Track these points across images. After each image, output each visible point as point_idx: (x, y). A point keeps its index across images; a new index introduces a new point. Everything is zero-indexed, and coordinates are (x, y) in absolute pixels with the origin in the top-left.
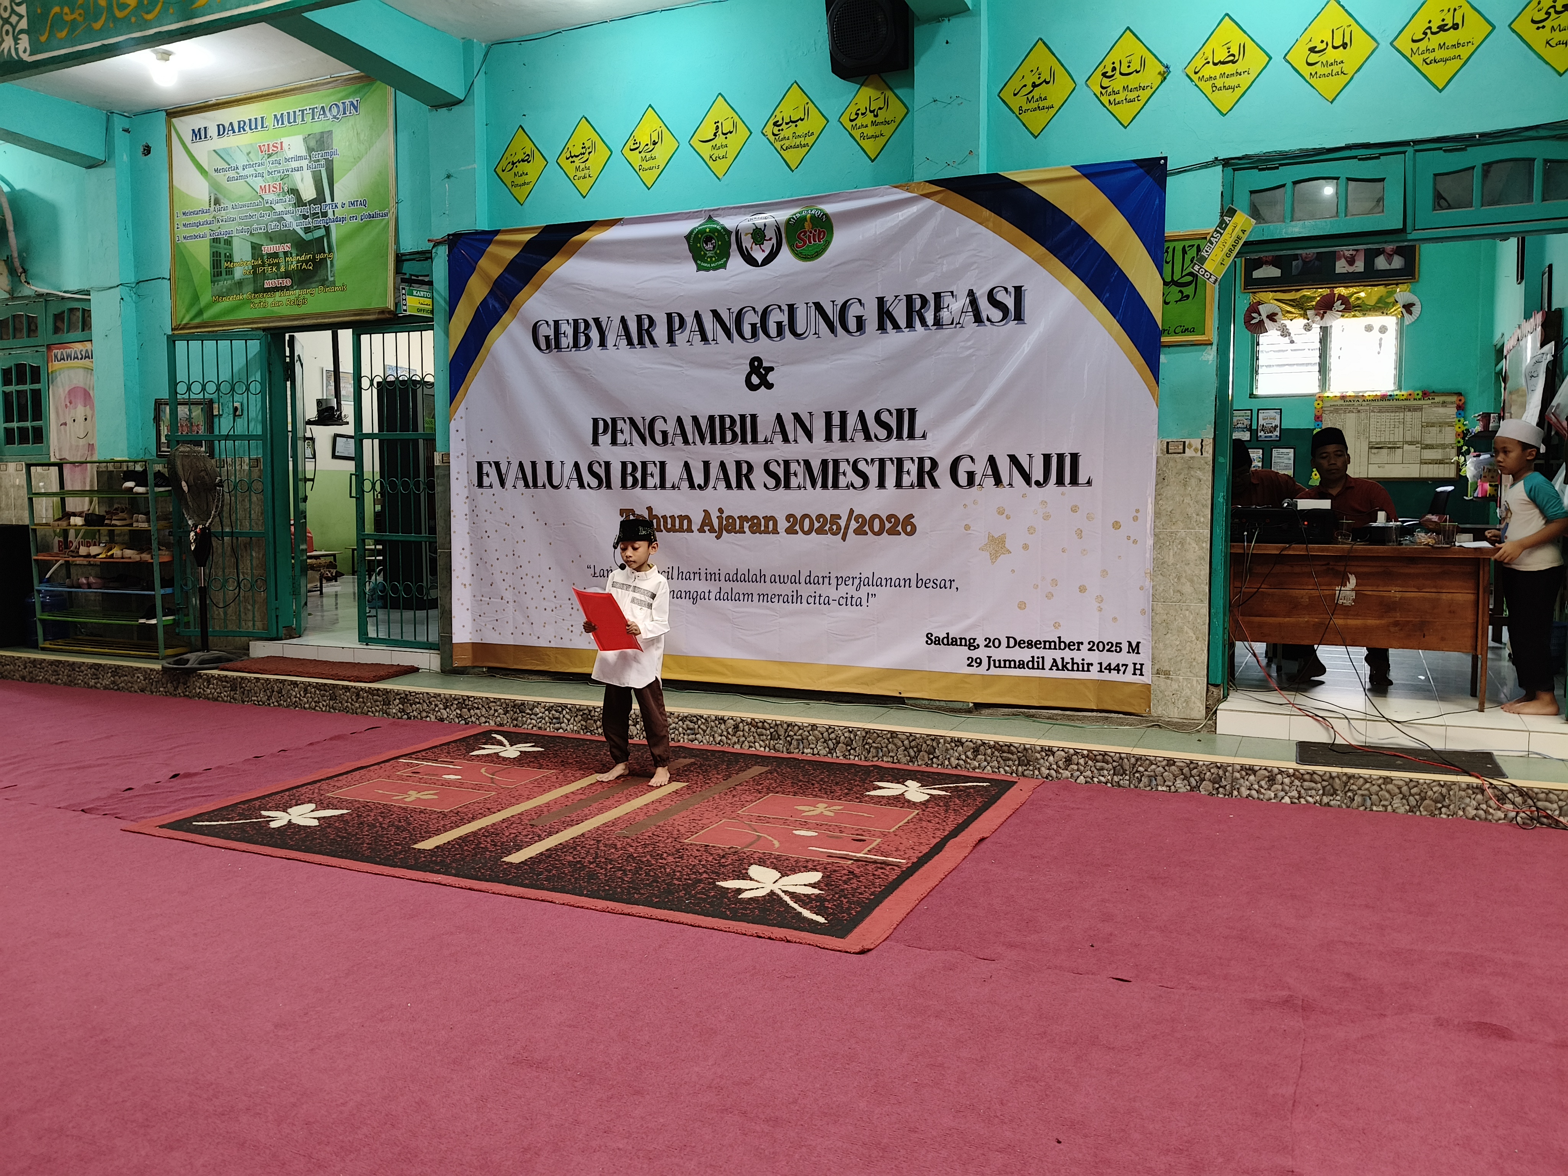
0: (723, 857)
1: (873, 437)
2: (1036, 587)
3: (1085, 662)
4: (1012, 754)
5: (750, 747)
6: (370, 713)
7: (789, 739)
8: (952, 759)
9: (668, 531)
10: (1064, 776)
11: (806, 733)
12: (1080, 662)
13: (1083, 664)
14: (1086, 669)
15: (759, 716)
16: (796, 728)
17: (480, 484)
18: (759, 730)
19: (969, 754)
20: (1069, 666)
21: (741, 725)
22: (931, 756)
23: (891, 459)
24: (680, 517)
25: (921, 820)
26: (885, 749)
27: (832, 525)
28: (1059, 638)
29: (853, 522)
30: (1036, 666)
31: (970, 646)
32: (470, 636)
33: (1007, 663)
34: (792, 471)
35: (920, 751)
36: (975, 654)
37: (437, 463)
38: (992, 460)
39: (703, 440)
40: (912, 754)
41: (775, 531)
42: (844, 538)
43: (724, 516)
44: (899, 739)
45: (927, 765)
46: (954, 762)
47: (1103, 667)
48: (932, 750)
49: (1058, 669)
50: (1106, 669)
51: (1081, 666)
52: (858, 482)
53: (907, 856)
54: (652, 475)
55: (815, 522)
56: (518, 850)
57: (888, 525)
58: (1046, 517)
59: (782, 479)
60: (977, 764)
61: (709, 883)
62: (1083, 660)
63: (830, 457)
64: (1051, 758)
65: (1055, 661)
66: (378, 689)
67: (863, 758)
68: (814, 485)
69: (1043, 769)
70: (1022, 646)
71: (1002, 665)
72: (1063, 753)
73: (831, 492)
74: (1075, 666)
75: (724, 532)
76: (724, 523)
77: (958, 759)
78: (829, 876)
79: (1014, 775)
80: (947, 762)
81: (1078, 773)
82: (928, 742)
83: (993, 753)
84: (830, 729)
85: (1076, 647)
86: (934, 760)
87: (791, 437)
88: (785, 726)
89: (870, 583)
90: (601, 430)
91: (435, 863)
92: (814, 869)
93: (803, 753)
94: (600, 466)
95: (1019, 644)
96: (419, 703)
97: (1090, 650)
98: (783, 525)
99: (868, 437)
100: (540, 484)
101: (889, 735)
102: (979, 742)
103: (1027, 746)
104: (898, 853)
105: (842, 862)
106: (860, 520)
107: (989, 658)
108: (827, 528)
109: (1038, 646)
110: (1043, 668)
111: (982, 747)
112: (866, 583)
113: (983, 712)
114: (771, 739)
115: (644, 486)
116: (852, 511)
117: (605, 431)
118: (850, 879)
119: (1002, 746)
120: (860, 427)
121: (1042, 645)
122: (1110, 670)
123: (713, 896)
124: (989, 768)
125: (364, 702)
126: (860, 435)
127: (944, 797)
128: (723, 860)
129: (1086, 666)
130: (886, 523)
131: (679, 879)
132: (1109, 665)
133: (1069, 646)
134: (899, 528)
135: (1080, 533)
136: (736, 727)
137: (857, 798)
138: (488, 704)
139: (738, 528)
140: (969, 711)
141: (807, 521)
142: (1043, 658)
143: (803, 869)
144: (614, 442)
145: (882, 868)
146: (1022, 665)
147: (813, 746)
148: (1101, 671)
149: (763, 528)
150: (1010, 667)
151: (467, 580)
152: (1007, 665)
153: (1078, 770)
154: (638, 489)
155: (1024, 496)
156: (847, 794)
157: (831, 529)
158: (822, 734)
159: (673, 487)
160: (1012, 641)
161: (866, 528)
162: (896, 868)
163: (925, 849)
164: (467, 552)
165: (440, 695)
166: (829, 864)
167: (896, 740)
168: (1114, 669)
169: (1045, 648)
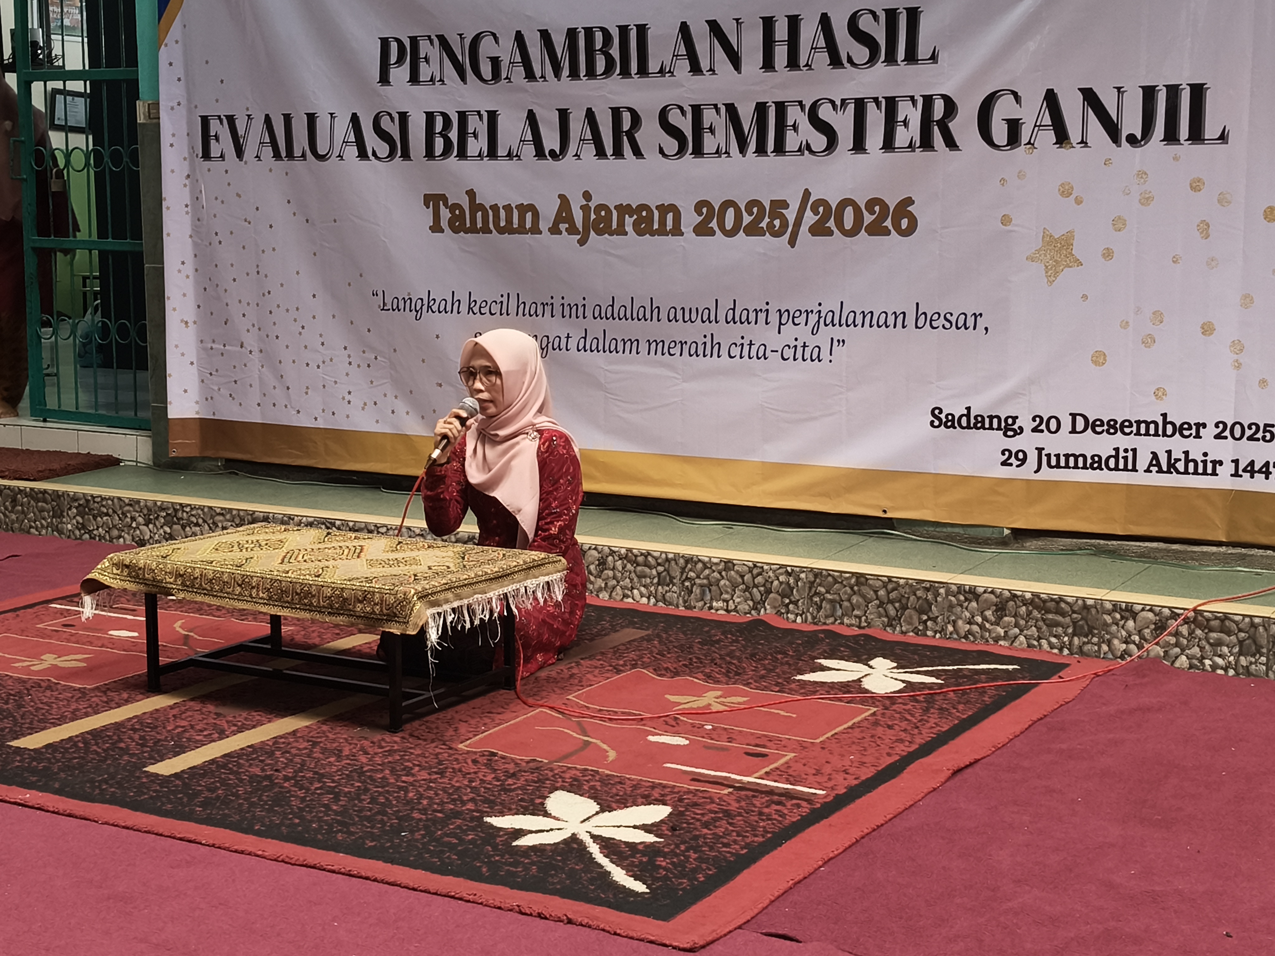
0: (513, 775)
1: (845, 61)
2: (1125, 325)
3: (1209, 458)
4: (1063, 614)
5: (625, 596)
6: (33, 530)
7: (687, 584)
8: (960, 622)
9: (501, 231)
10: (1152, 654)
11: (716, 574)
12: (1200, 458)
13: (1205, 462)
14: (1209, 471)
15: (639, 545)
16: (700, 565)
17: (206, 155)
18: (639, 568)
19: (988, 613)
20: (1180, 466)
21: (610, 558)
22: (925, 617)
23: (876, 100)
24: (520, 207)
25: (876, 723)
26: (846, 604)
27: (772, 217)
28: (1164, 415)
29: (808, 213)
30: (1121, 466)
31: (1007, 429)
32: (197, 407)
33: (1072, 459)
34: (706, 125)
35: (904, 608)
36: (1014, 444)
37: (141, 119)
38: (1051, 98)
39: (557, 72)
40: (892, 612)
41: (677, 231)
42: (792, 242)
43: (592, 204)
44: (870, 586)
45: (916, 631)
46: (964, 628)
47: (1241, 467)
48: (926, 606)
49: (1160, 471)
50: (1245, 470)
51: (1201, 466)
52: (819, 141)
53: (830, 784)
54: (475, 135)
55: (745, 214)
56: (177, 754)
57: (868, 218)
58: (1146, 200)
59: (690, 139)
60: (1002, 632)
61: (473, 819)
62: (1205, 454)
63: (770, 99)
64: (1131, 624)
65: (1155, 455)
66: (45, 492)
67: (809, 617)
68: (743, 148)
69: (1116, 642)
70: (1099, 429)
71: (1062, 464)
72: (1150, 615)
73: (772, 160)
74: (1191, 465)
75: (592, 232)
76: (593, 216)
77: (970, 623)
78: (681, 814)
79: (1066, 652)
80: (950, 628)
81: (1177, 650)
82: (919, 593)
83: (1029, 613)
84: (756, 569)
85: (1193, 431)
86: (929, 623)
87: (704, 64)
88: (682, 561)
89: (836, 321)
90: (393, 59)
91: (34, 771)
92: (662, 802)
93: (711, 608)
94: (392, 119)
95: (1093, 426)
96: (107, 514)
97: (1217, 437)
98: (690, 219)
99: (836, 61)
100: (297, 152)
101: (853, 581)
102: (1007, 594)
103: (1090, 602)
104: (819, 778)
105: (713, 790)
106: (821, 209)
107: (1040, 450)
108: (764, 224)
109: (1127, 430)
110: (1134, 469)
111: (1011, 603)
112: (828, 321)
113: (1028, 544)
114: (659, 584)
115: (462, 154)
116: (807, 194)
117: (400, 60)
118: (715, 820)
119: (1044, 601)
120: (822, 43)
121: (1134, 429)
122: (1252, 474)
123: (472, 842)
124: (1022, 638)
125: (23, 512)
126: (824, 57)
127: (930, 686)
128: (510, 781)
129: (1210, 466)
130: (865, 213)
131: (424, 811)
132: (1252, 463)
133: (1180, 430)
134: (888, 223)
135: (1205, 229)
136: (602, 563)
137: (777, 684)
138: (212, 517)
139: (614, 225)
140: (1003, 543)
141: (730, 214)
142: (1134, 451)
143: (640, 800)
144: (414, 79)
145: (779, 803)
146: (1097, 463)
147: (725, 596)
148: (1236, 475)
149: (656, 226)
150: (1076, 467)
151: (190, 314)
152: (1072, 464)
153: (1177, 645)
154: (452, 159)
155: (1107, 162)
156: (763, 677)
157: (770, 225)
158: (742, 577)
159: (510, 155)
160: (1080, 420)
161: (831, 224)
162: (804, 804)
163: (867, 773)
164: (189, 269)
165: (138, 502)
166: (689, 792)
167: (865, 590)
168: (1260, 471)
169: (1138, 433)
